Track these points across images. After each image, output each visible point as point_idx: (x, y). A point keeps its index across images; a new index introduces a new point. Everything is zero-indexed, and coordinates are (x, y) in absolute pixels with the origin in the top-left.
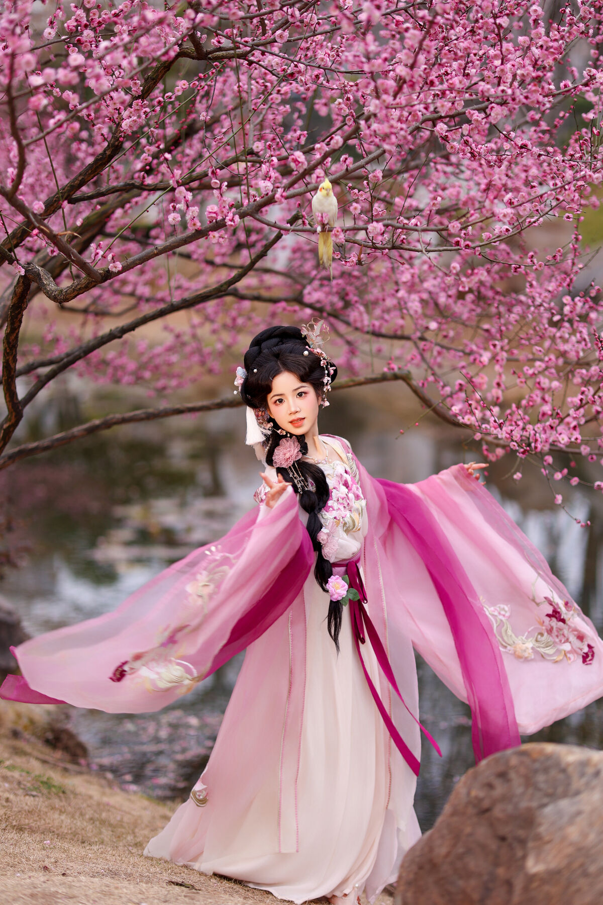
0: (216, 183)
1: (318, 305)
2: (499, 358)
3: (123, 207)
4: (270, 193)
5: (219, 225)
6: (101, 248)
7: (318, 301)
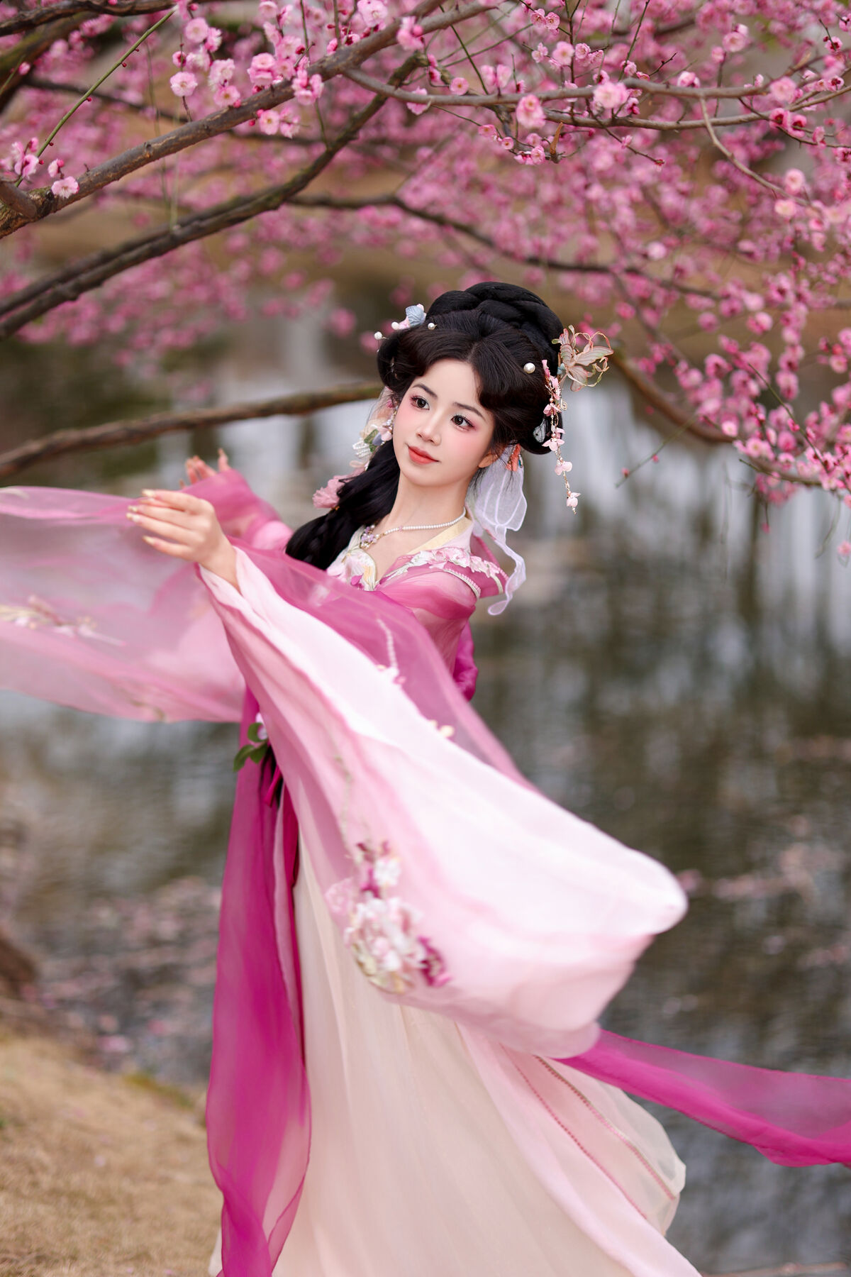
0: (269, 8)
1: (434, 210)
2: (791, 315)
3: (66, 37)
4: (383, 27)
5: (277, 96)
6: (33, 151)
7: (433, 202)
